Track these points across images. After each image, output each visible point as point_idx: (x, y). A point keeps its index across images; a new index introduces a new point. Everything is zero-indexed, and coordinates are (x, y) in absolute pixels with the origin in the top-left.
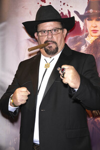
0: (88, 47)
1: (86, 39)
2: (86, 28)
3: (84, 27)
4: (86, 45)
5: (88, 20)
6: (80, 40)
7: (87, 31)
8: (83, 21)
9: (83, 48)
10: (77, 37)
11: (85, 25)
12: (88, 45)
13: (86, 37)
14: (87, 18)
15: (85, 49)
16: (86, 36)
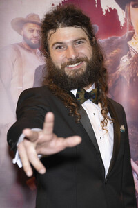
0: (134, 58)
1: (129, 43)
2: (130, 22)
3: (125, 19)
4: (130, 56)
5: (134, 6)
6: (119, 44)
7: (131, 28)
8: (124, 9)
9: (124, 61)
10: (112, 40)
11: (129, 15)
12: (133, 54)
13: (130, 40)
14: (132, 3)
15: (128, 63)
16: (131, 37)
